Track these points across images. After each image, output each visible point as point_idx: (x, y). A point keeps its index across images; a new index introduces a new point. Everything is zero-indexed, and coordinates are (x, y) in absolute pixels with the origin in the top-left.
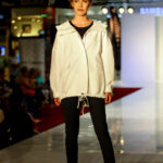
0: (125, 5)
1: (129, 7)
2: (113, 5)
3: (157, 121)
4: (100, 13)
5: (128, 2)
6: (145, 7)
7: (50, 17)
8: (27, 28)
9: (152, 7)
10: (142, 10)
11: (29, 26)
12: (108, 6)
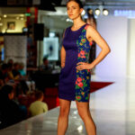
0: (101, 7)
1: (104, 10)
2: (90, 7)
3: (127, 112)
5: (103, 5)
6: (119, 10)
7: (33, 16)
8: (11, 25)
9: (125, 10)
10: (116, 12)
11: (14, 23)
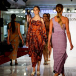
4: (22, 12)
12: (26, 9)
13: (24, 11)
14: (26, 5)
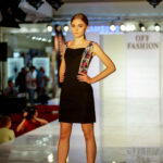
13: (50, 29)
14: (54, 16)
